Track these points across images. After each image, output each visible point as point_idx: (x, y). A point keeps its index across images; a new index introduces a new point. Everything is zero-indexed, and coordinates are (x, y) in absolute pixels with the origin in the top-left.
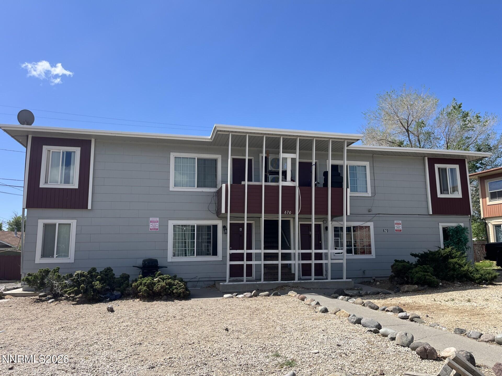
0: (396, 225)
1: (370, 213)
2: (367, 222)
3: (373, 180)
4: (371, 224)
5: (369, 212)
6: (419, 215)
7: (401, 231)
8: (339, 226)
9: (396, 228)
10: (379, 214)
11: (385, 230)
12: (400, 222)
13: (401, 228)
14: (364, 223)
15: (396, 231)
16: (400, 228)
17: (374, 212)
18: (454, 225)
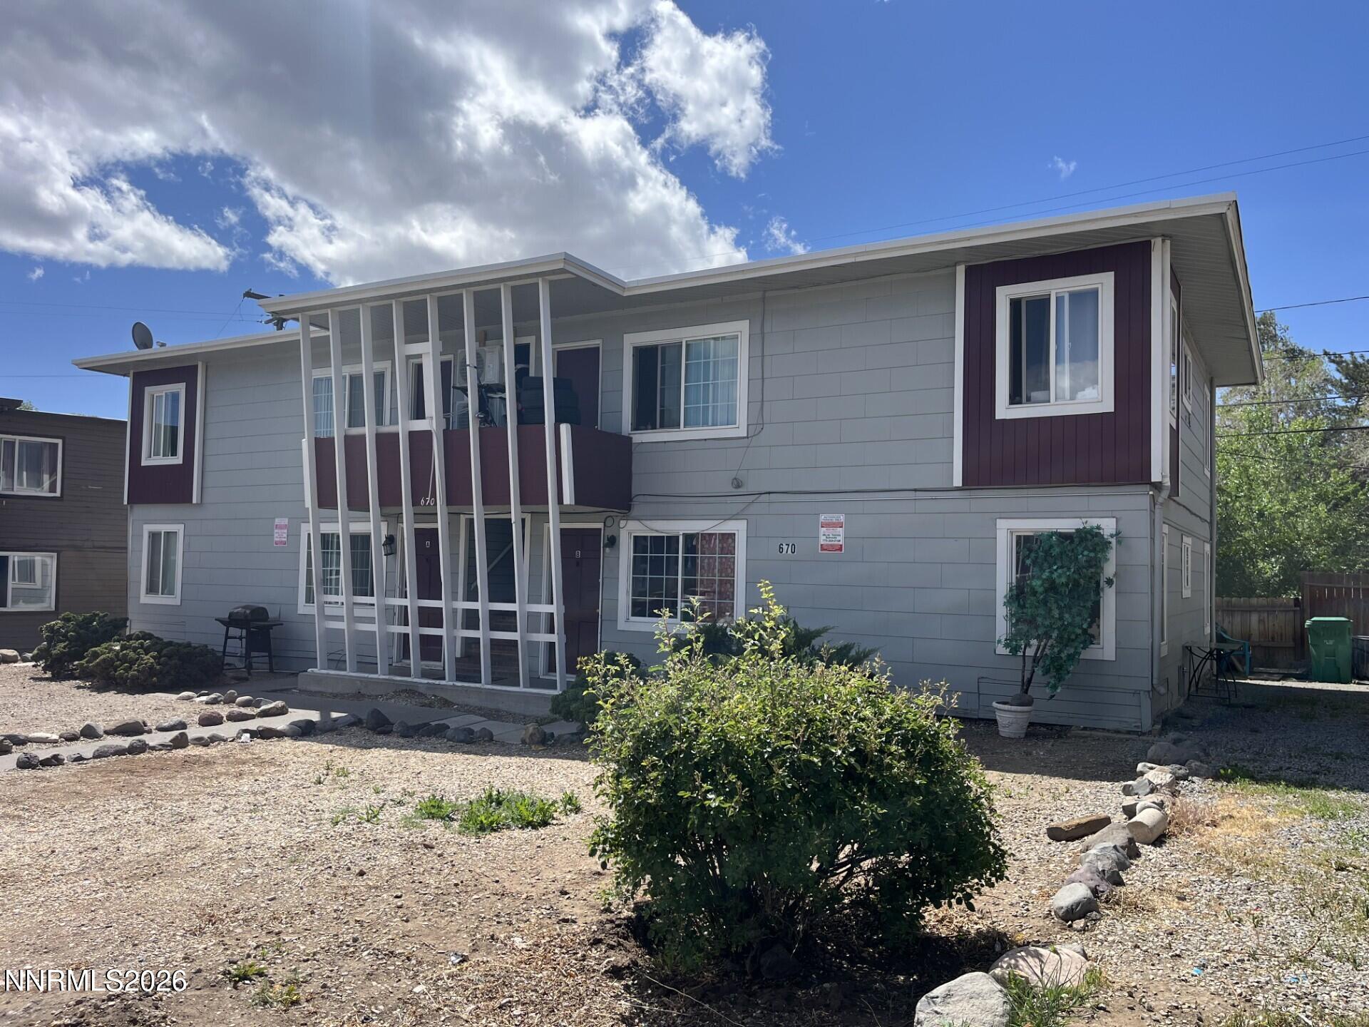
0: (824, 529)
1: (739, 490)
2: (725, 520)
3: (759, 380)
4: (738, 528)
5: (738, 486)
6: (915, 490)
7: (840, 549)
8: (649, 535)
9: (822, 540)
10: (769, 493)
11: (785, 547)
12: (842, 518)
13: (841, 540)
14: (716, 522)
15: (823, 549)
16: (838, 538)
17: (751, 487)
18: (1067, 525)
